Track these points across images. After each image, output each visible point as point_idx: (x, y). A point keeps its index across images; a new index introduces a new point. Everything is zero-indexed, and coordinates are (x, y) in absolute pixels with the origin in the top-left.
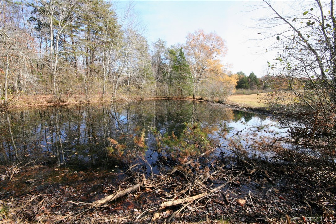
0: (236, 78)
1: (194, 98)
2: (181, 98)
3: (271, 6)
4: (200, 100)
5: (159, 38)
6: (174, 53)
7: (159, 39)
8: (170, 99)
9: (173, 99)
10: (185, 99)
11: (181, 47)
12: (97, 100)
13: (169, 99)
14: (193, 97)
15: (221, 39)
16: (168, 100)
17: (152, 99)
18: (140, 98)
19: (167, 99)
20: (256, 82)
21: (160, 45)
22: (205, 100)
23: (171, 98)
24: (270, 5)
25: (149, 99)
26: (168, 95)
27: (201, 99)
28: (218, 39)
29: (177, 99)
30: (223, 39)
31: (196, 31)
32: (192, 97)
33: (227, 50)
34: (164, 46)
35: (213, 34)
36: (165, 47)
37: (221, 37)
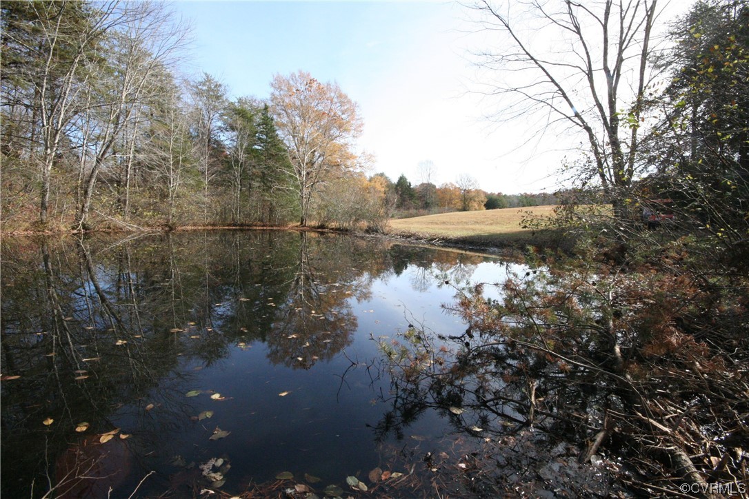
0: (381, 184)
1: (305, 226)
2: (272, 226)
3: (509, 29)
4: (320, 230)
5: (206, 74)
6: (249, 116)
7: (208, 77)
8: (247, 228)
9: (255, 228)
10: (282, 228)
11: (266, 105)
12: (23, 228)
13: (244, 228)
14: (302, 223)
15: (349, 102)
16: (241, 230)
17: (200, 228)
18: (166, 225)
19: (238, 228)
20: (410, 194)
21: (211, 92)
22: (332, 229)
23: (248, 226)
24: (508, 27)
25: (189, 228)
26: (239, 218)
27: (322, 227)
28: (343, 100)
29: (265, 228)
30: (353, 102)
31: (294, 73)
32: (299, 223)
33: (362, 124)
34: (221, 96)
35: (331, 87)
36: (224, 98)
37: (349, 97)
